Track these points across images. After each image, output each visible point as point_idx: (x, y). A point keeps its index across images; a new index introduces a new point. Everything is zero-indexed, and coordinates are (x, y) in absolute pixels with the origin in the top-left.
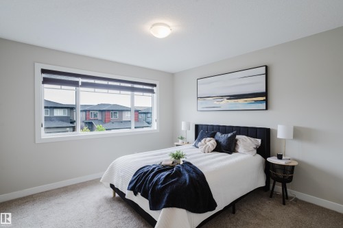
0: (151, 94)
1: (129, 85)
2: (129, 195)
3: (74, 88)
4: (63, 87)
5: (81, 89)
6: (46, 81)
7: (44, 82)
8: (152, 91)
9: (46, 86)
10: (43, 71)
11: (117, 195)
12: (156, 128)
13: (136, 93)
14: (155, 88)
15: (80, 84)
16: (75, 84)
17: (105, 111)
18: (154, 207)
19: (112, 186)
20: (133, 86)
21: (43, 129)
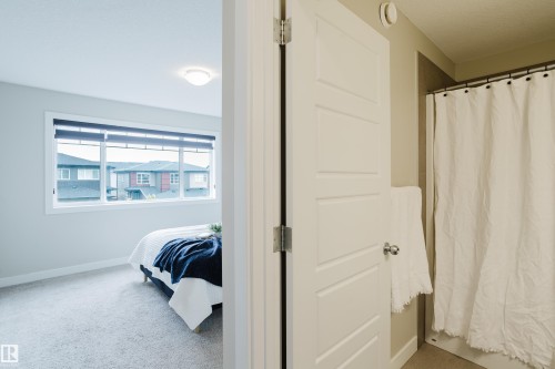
0: (207, 150)
1: (177, 138)
2: (156, 273)
3: (98, 143)
4: (83, 142)
5: (108, 144)
6: (59, 134)
7: (56, 136)
8: (210, 146)
9: (59, 140)
10: (56, 122)
11: (149, 280)
12: (214, 197)
13: (185, 149)
14: (213, 142)
15: (106, 137)
16: (100, 137)
17: (161, 172)
18: (175, 280)
19: (142, 268)
20: (181, 140)
21: (55, 197)
